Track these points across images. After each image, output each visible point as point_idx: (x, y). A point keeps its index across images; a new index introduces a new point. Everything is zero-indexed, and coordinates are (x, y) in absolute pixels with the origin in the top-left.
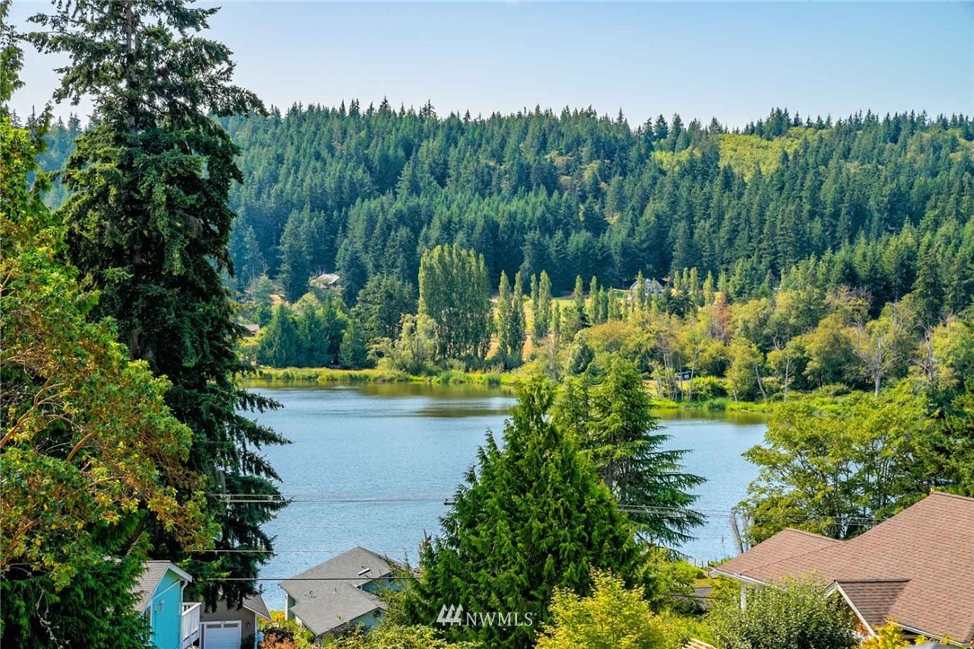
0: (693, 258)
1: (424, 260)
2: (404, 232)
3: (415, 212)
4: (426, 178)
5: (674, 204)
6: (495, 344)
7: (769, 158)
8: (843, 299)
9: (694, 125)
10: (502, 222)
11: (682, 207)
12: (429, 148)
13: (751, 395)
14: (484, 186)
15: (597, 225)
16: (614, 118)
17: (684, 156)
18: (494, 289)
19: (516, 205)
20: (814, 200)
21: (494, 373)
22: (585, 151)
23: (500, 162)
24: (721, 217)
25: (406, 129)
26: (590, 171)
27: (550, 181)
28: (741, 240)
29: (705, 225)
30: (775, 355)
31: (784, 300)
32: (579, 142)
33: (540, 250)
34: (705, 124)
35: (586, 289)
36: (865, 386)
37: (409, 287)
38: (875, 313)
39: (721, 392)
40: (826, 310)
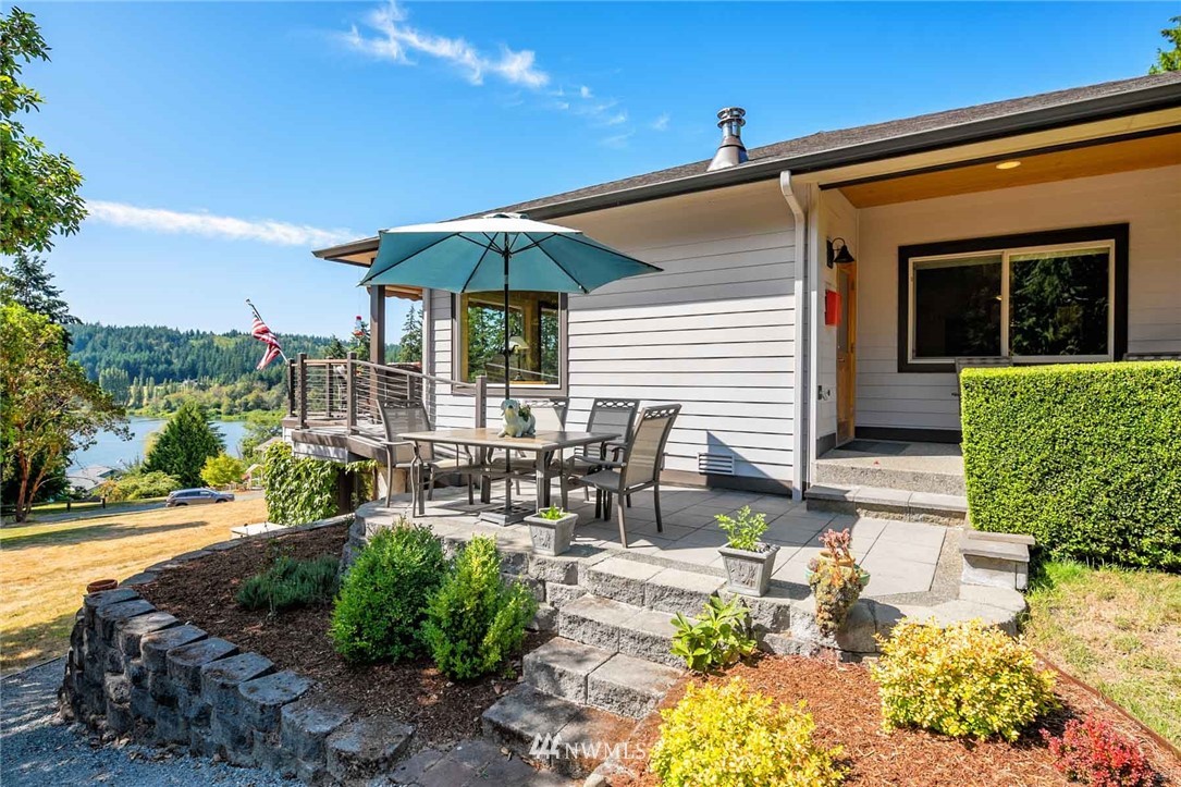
0: (206, 372)
1: (102, 373)
2: (90, 364)
3: (94, 357)
4: (98, 346)
5: (198, 356)
6: (132, 401)
7: (232, 343)
8: (259, 385)
9: (204, 333)
10: (132, 361)
11: (201, 358)
12: (99, 337)
13: (230, 414)
14: (123, 349)
15: (169, 363)
16: (174, 329)
17: (201, 342)
18: (132, 383)
19: (136, 356)
20: (247, 356)
21: (131, 410)
22: (163, 339)
23: (130, 341)
24: (215, 361)
25: (88, 330)
26: (166, 346)
27: (150, 348)
28: (223, 367)
29: (209, 364)
30: (238, 402)
31: (239, 385)
32: (161, 336)
33: (148, 371)
34: (208, 333)
35: (168, 382)
36: (267, 409)
38: (269, 389)
39: (220, 413)
40: (254, 388)
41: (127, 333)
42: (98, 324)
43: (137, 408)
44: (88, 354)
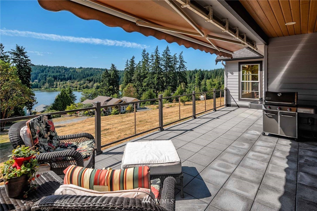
0: (74, 78)
1: (47, 79)
2: (45, 76)
3: (46, 74)
4: (47, 71)
5: (72, 74)
6: (55, 86)
7: (80, 71)
8: (87, 82)
9: (73, 68)
10: (55, 75)
11: (73, 74)
12: (47, 69)
13: (79, 89)
14: (53, 72)
15: (64, 76)
16: (66, 67)
17: (73, 70)
18: (55, 81)
19: (56, 74)
20: (84, 74)
21: (55, 88)
22: (63, 69)
23: (55, 70)
25: (45, 67)
26: (64, 71)
27: (60, 72)
28: (78, 77)
29: (75, 76)
30: (81, 86)
31: (82, 82)
32: (62, 69)
33: (59, 78)
34: (74, 68)
35: (64, 81)
36: (89, 88)
37: (45, 81)
38: (90, 83)
39: (77, 89)
40: (86, 83)
41: (54, 68)
42: (47, 65)
43: (56, 88)
44: (44, 74)
